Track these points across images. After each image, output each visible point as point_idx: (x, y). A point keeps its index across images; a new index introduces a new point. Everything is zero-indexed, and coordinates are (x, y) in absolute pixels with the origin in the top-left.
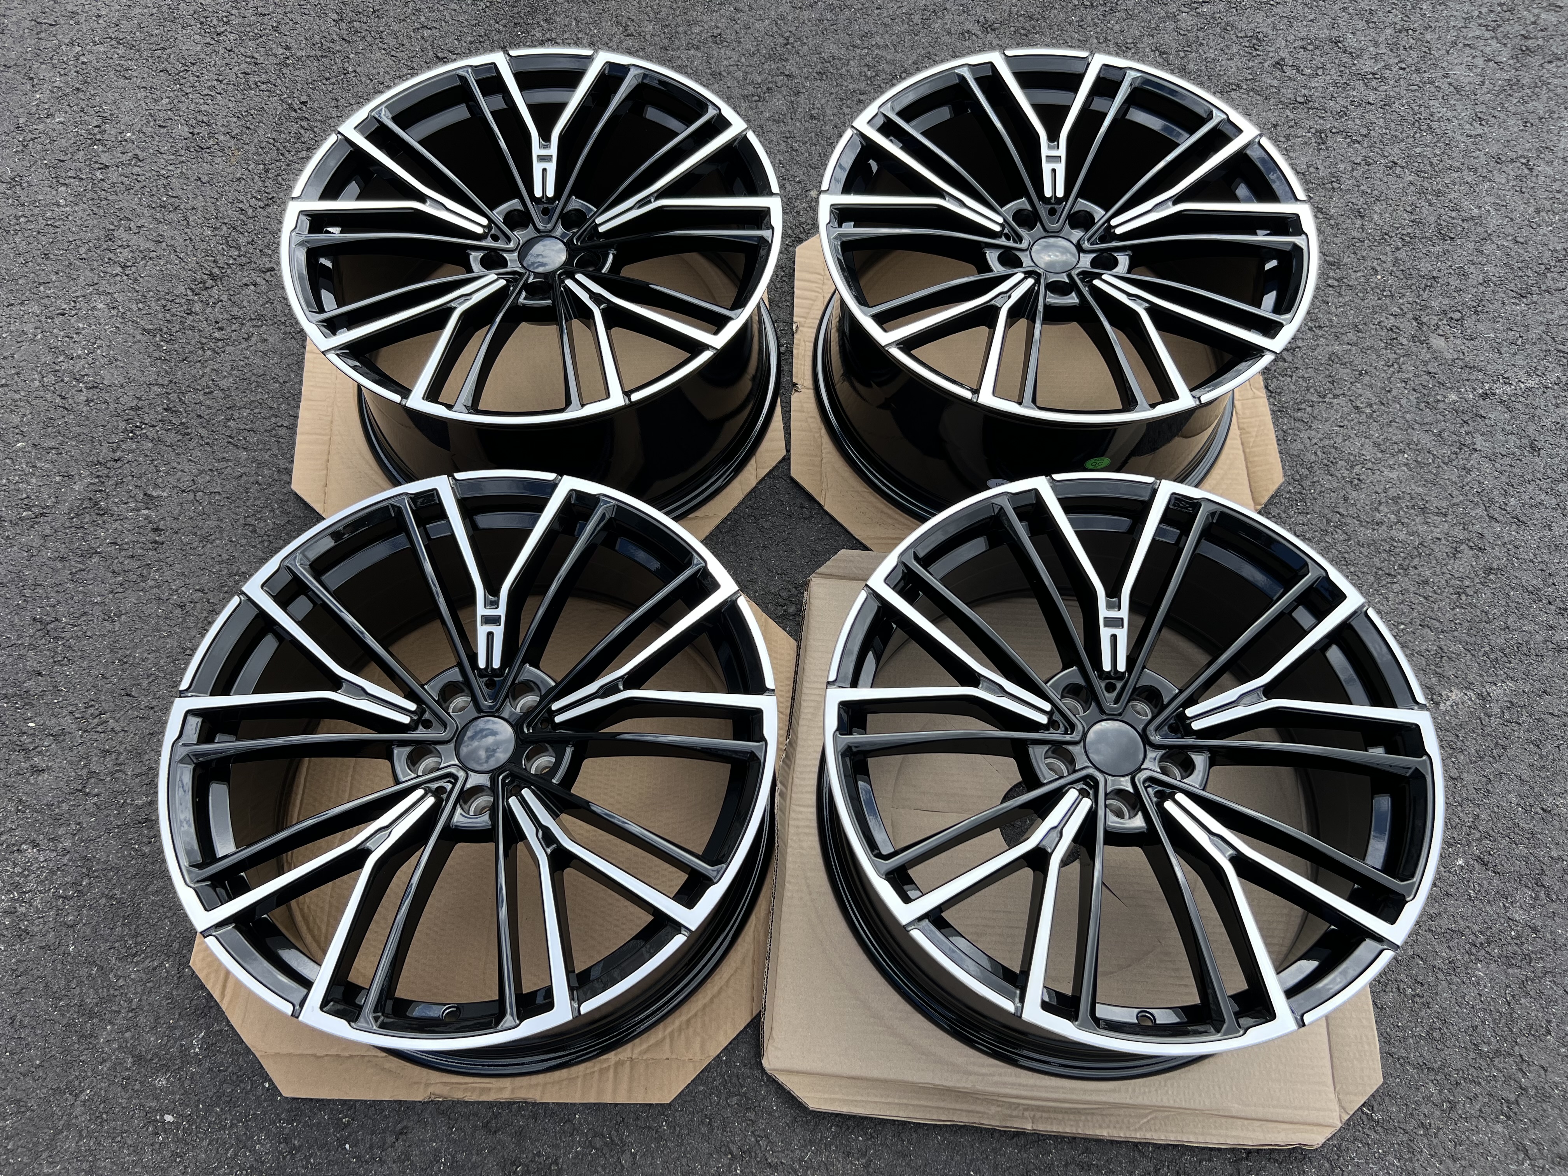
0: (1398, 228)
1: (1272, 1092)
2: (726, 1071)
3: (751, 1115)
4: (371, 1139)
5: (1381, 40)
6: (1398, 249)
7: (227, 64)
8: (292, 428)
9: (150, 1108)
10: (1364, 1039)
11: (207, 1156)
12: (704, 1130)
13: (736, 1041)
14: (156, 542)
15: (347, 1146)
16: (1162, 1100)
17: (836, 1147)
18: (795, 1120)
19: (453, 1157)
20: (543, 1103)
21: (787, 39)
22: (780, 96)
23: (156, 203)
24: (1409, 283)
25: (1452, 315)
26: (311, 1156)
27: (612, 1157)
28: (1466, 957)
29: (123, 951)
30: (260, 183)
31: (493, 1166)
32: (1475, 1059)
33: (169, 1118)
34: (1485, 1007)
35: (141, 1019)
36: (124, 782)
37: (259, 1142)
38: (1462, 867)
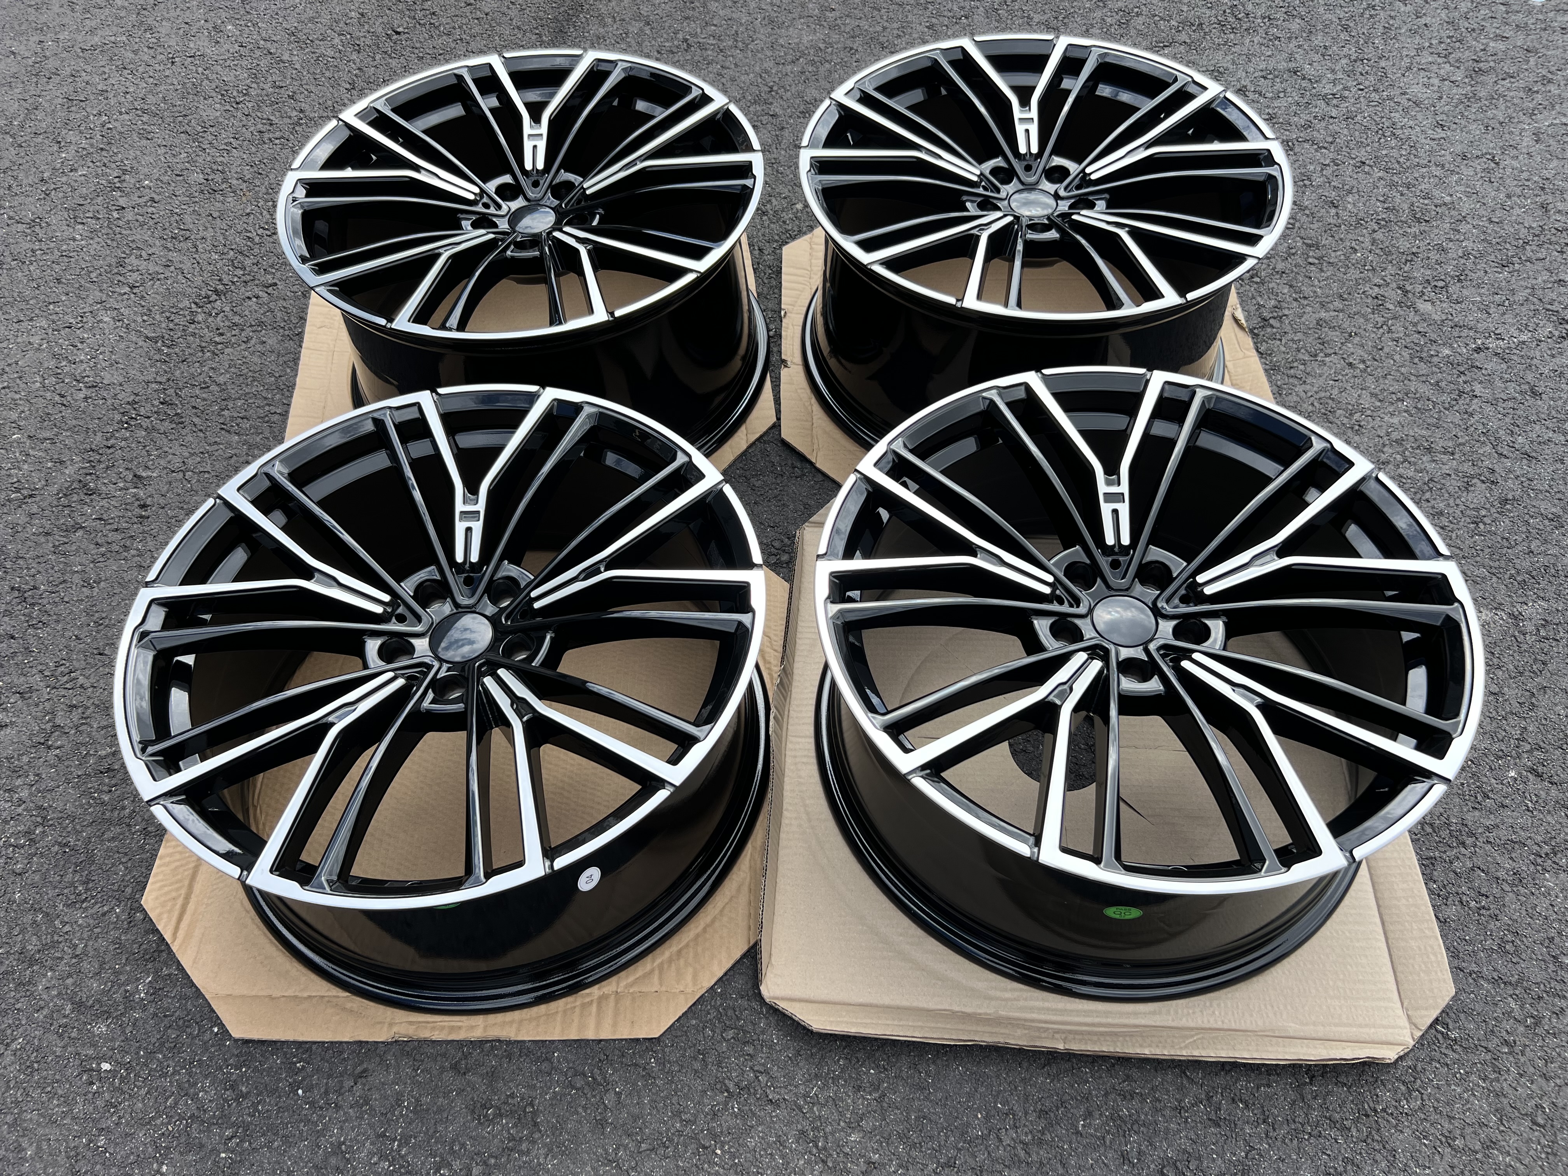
0: (1373, 215)
1: (1332, 1010)
2: (722, 1004)
3: (749, 1049)
4: (327, 1084)
5: (1337, 68)
6: (1374, 231)
7: (244, 126)
8: (285, 415)
9: (86, 1056)
10: (1429, 949)
11: (144, 1105)
12: (697, 1065)
13: (732, 973)
14: (142, 517)
15: (300, 1092)
16: (1209, 1022)
17: (846, 1082)
18: (798, 1053)
19: (417, 1100)
20: (518, 1042)
21: (771, 88)
22: (765, 131)
23: (167, 235)
24: (1390, 258)
25: (1436, 283)
26: (259, 1103)
27: (594, 1096)
28: (1532, 868)
29: (73, 897)
30: (268, 216)
31: (461, 1109)
32: (1556, 972)
33: (106, 1066)
34: (1560, 917)
35: (85, 965)
36: (89, 735)
37: (203, 1089)
38: (1516, 779)
